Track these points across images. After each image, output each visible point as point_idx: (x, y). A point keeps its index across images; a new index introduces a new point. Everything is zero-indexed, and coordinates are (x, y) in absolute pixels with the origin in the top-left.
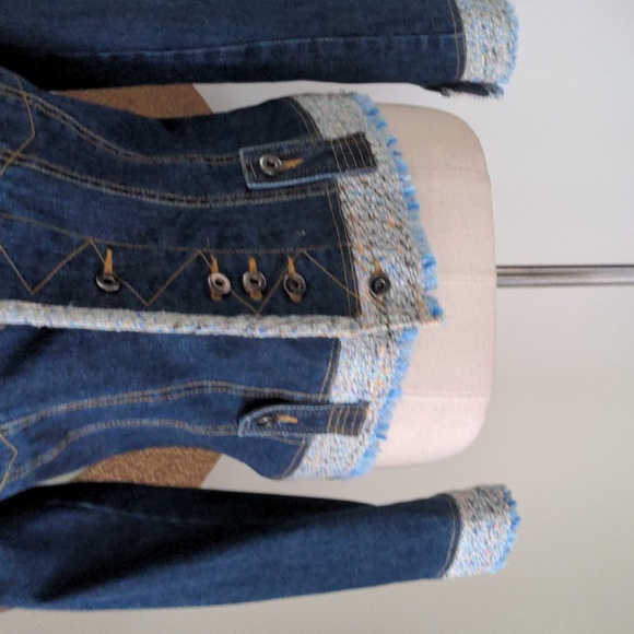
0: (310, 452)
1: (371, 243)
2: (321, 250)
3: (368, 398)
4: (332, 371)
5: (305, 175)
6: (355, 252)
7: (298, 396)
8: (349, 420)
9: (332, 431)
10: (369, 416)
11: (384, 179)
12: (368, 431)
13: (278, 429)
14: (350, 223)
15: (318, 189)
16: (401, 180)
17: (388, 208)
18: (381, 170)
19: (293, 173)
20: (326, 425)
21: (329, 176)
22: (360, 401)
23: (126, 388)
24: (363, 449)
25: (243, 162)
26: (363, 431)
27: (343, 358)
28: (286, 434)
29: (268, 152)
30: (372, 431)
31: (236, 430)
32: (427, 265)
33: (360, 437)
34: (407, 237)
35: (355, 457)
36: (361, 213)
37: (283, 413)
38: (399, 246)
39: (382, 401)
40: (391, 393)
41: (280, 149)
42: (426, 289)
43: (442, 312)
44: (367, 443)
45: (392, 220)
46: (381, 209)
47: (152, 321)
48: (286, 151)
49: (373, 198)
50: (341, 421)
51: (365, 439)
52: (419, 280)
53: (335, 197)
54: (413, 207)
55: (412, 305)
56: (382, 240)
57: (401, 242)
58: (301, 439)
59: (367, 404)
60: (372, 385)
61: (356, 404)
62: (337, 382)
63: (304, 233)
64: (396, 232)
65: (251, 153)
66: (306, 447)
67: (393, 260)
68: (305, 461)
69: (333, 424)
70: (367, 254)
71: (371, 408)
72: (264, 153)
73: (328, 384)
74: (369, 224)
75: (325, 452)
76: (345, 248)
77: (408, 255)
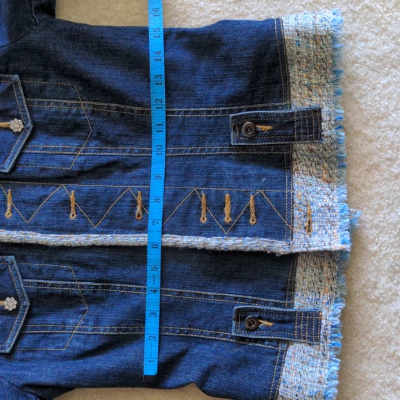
1: (307, 192)
2: (273, 193)
12: (325, 337)
14: (296, 175)
15: (279, 150)
17: (323, 167)
18: (324, 143)
38: (325, 197)
41: (258, 117)
45: (325, 176)
46: (319, 168)
48: (262, 118)
49: (315, 160)
52: (336, 220)
53: (289, 156)
56: (315, 190)
57: (328, 194)
65: (238, 117)
67: (320, 205)
70: (303, 200)
76: (289, 194)
77: (330, 203)
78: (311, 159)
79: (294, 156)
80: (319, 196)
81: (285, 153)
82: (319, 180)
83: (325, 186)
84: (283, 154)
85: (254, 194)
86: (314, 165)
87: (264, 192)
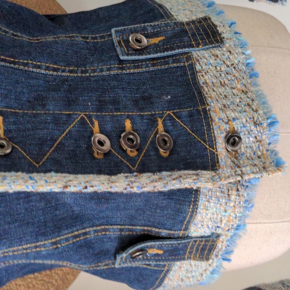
0: (171, 275)
1: (225, 106)
2: (185, 112)
3: (219, 231)
4: (193, 212)
5: (167, 50)
6: (212, 114)
7: (164, 232)
8: (203, 249)
9: (189, 258)
10: (219, 245)
11: (230, 52)
12: (217, 256)
13: (148, 260)
14: (206, 89)
15: (178, 61)
16: (243, 54)
17: (234, 76)
18: (227, 45)
19: (156, 48)
20: (185, 254)
21: (187, 50)
22: (213, 234)
23: (20, 241)
24: (211, 269)
25: (115, 39)
26: (213, 256)
27: (202, 201)
28: (153, 263)
29: (135, 31)
30: (220, 256)
31: (114, 264)
32: (271, 124)
33: (211, 261)
34: (253, 100)
35: (204, 275)
36: (215, 81)
37: (151, 247)
38: (247, 108)
39: (230, 234)
40: (238, 228)
41: (144, 29)
42: (269, 144)
43: (284, 163)
44: (215, 264)
45: (239, 86)
46: (229, 78)
47: (43, 182)
48: (150, 30)
49: (223, 69)
50: (197, 250)
51: (214, 262)
52: (264, 137)
53: (192, 67)
54: (253, 75)
55: (259, 157)
56: (233, 103)
57: (249, 105)
58: (164, 266)
59: (218, 236)
60: (224, 222)
61: (209, 237)
62: (196, 221)
63: (169, 97)
64: (243, 96)
65: (121, 31)
66: (168, 271)
67: (244, 120)
68: (166, 281)
69: (190, 253)
70: (223, 115)
71: (221, 239)
72: (132, 32)
73: (189, 222)
74: (221, 90)
75: (182, 273)
76: (205, 111)
77: (256, 115)
78: (219, 68)
79: (198, 67)
80: (240, 108)
81: (186, 64)
82: (234, 91)
83: (242, 97)
84: (185, 66)
85: (161, 118)
86: (223, 75)
87: (173, 113)
